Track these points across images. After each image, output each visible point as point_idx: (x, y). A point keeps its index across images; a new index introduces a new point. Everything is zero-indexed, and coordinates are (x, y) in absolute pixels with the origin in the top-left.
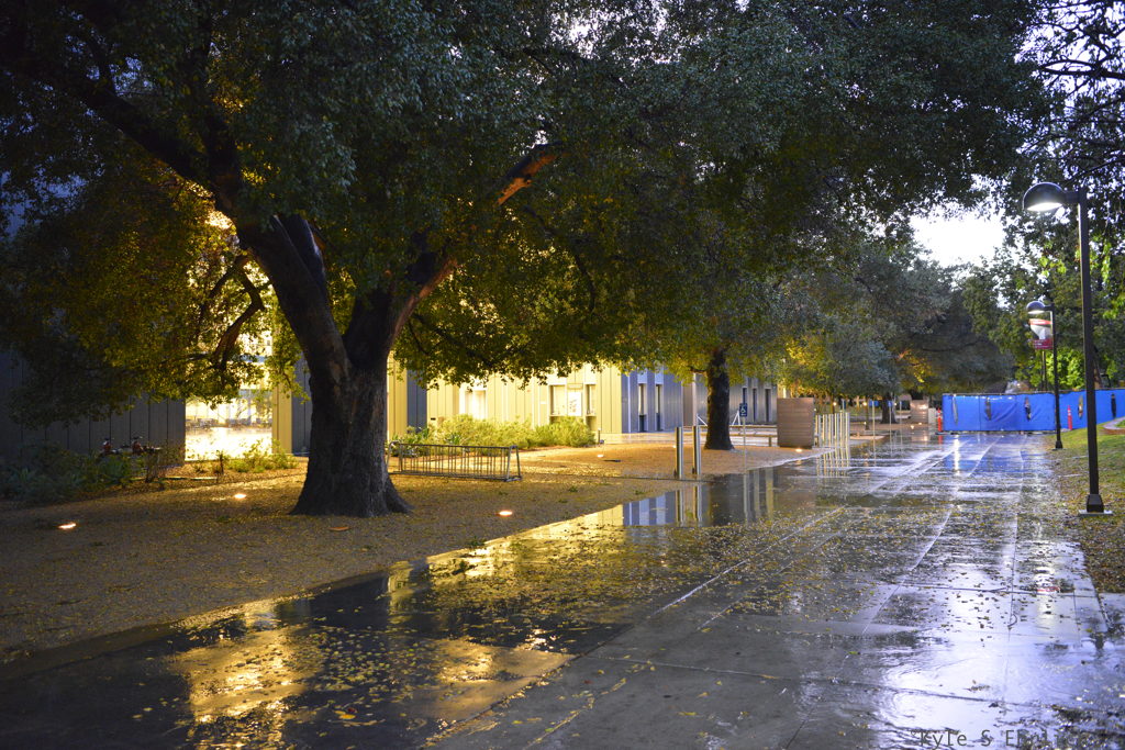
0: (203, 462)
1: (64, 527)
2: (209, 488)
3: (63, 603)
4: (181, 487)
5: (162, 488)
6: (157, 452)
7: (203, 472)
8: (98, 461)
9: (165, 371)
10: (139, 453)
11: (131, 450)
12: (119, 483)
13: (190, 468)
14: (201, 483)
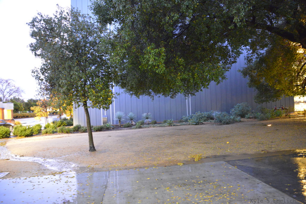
0: (299, 111)
1: (269, 125)
2: (302, 118)
3: (272, 142)
4: (295, 117)
5: (290, 118)
6: (287, 109)
7: (300, 114)
8: (274, 111)
9: (289, 90)
10: (283, 109)
11: (281, 109)
12: (279, 116)
13: (296, 113)
14: (300, 117)
